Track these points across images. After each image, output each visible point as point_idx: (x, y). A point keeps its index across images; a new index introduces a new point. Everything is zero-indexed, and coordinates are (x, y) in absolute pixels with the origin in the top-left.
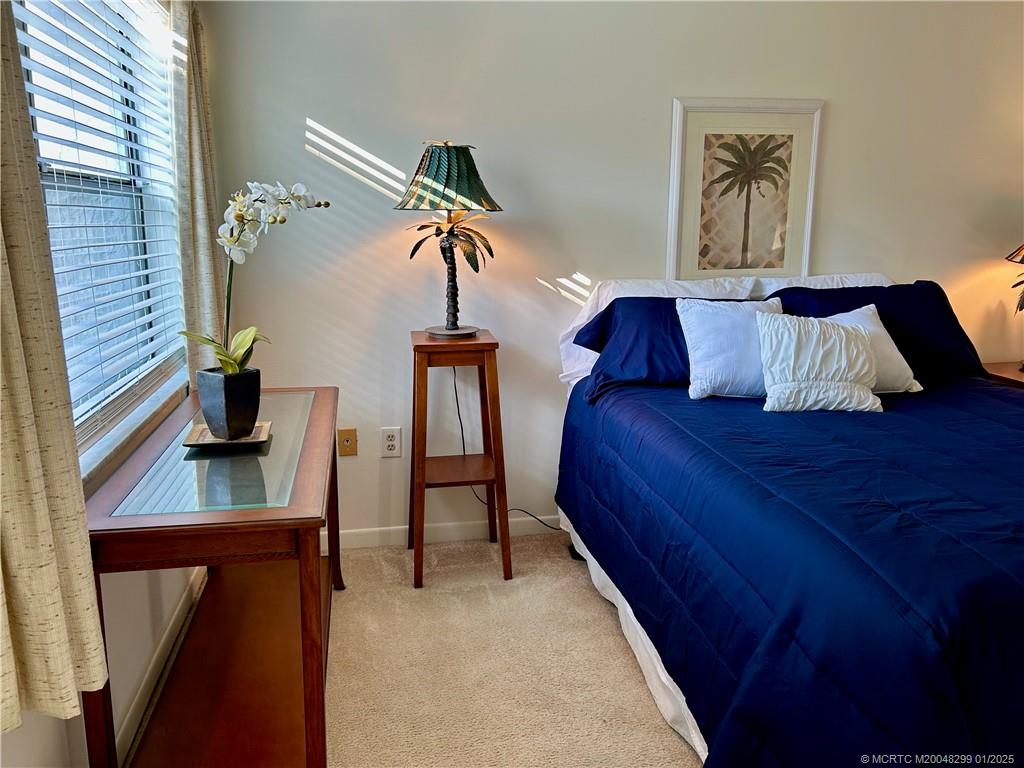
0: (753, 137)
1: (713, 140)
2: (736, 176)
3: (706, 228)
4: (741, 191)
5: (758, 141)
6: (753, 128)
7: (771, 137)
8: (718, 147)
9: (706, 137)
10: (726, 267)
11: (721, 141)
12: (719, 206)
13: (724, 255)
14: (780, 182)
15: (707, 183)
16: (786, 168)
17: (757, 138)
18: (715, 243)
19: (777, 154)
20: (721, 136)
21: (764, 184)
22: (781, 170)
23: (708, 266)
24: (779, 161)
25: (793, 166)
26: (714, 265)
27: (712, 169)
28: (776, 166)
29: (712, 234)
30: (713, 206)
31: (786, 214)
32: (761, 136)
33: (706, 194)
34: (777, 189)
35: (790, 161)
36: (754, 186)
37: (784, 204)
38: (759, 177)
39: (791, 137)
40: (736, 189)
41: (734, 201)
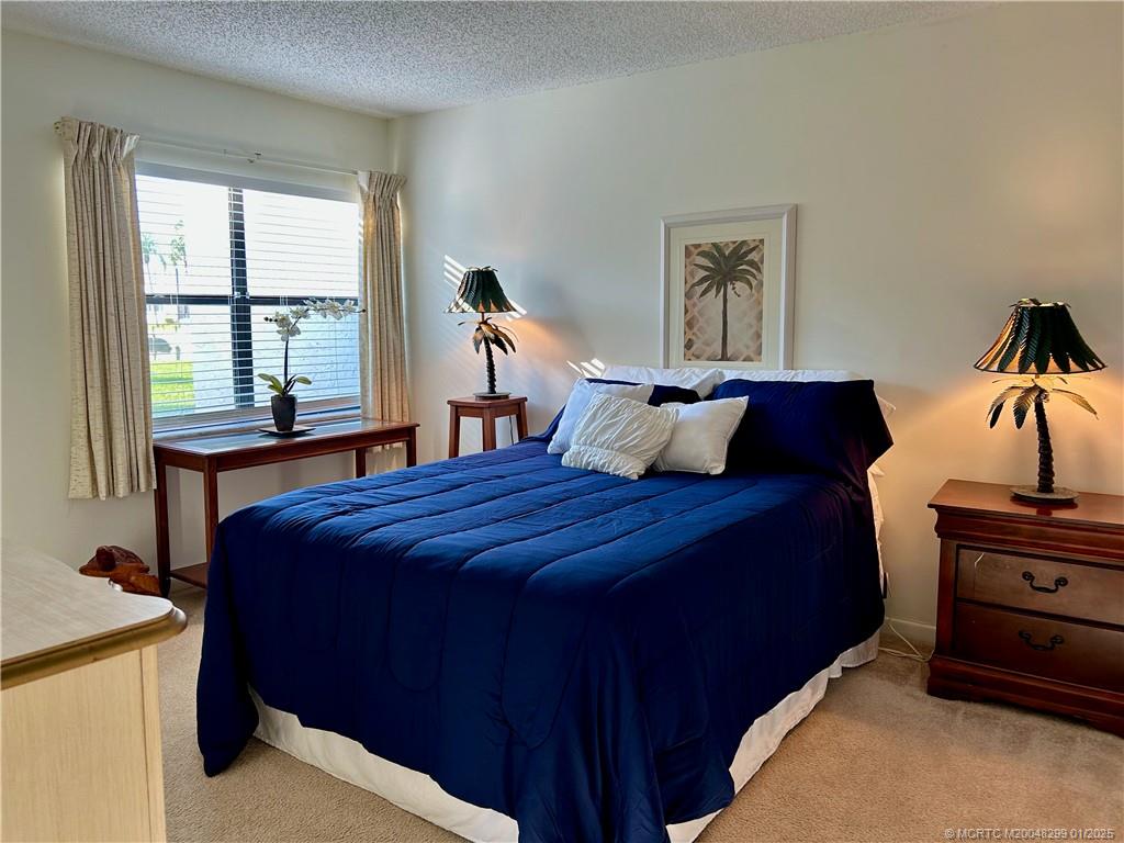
0: (727, 244)
1: (692, 249)
2: (714, 278)
3: (689, 324)
4: (718, 292)
5: (732, 247)
6: (727, 235)
7: (744, 242)
8: (698, 255)
9: (686, 247)
10: (709, 359)
11: (700, 250)
12: (700, 306)
13: (708, 349)
14: (754, 283)
15: (689, 286)
16: (759, 270)
17: (730, 244)
18: (698, 338)
19: (750, 257)
20: (699, 245)
21: (738, 285)
22: (755, 272)
23: (692, 358)
24: (752, 264)
25: (765, 268)
26: (698, 357)
27: (692, 274)
28: (748, 268)
29: (695, 330)
30: (694, 305)
31: (761, 312)
32: (735, 242)
33: (688, 295)
34: (751, 288)
35: (762, 263)
36: (730, 287)
37: (759, 303)
38: (734, 279)
39: (762, 241)
40: (714, 291)
41: (713, 301)
